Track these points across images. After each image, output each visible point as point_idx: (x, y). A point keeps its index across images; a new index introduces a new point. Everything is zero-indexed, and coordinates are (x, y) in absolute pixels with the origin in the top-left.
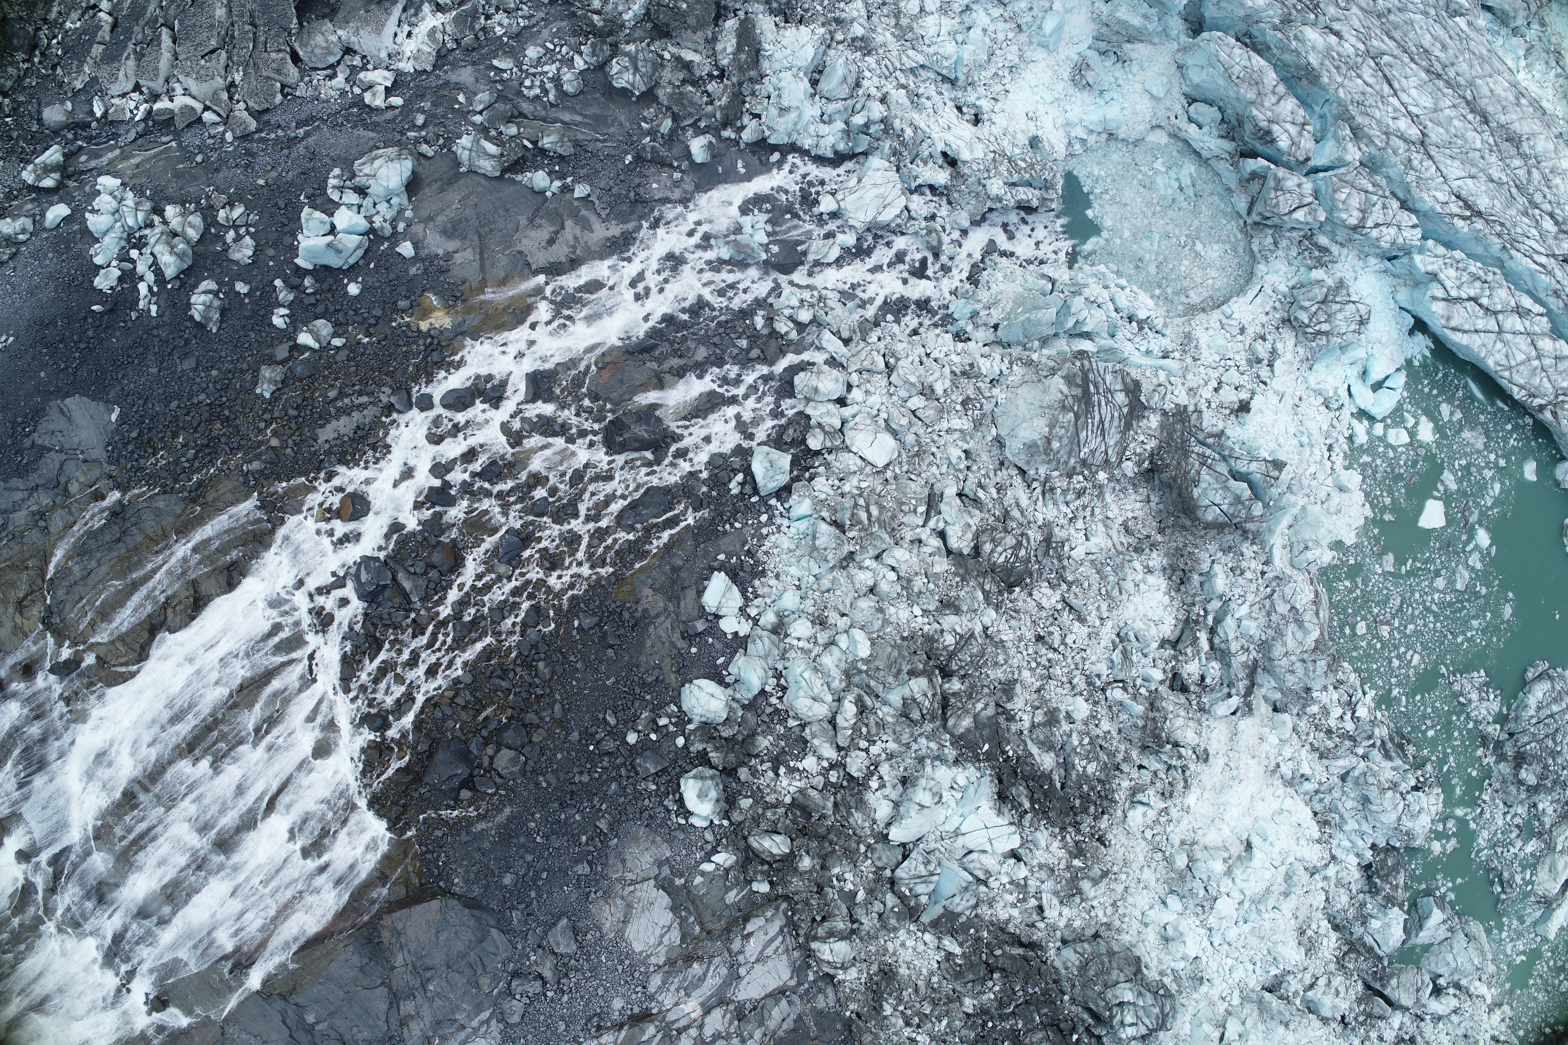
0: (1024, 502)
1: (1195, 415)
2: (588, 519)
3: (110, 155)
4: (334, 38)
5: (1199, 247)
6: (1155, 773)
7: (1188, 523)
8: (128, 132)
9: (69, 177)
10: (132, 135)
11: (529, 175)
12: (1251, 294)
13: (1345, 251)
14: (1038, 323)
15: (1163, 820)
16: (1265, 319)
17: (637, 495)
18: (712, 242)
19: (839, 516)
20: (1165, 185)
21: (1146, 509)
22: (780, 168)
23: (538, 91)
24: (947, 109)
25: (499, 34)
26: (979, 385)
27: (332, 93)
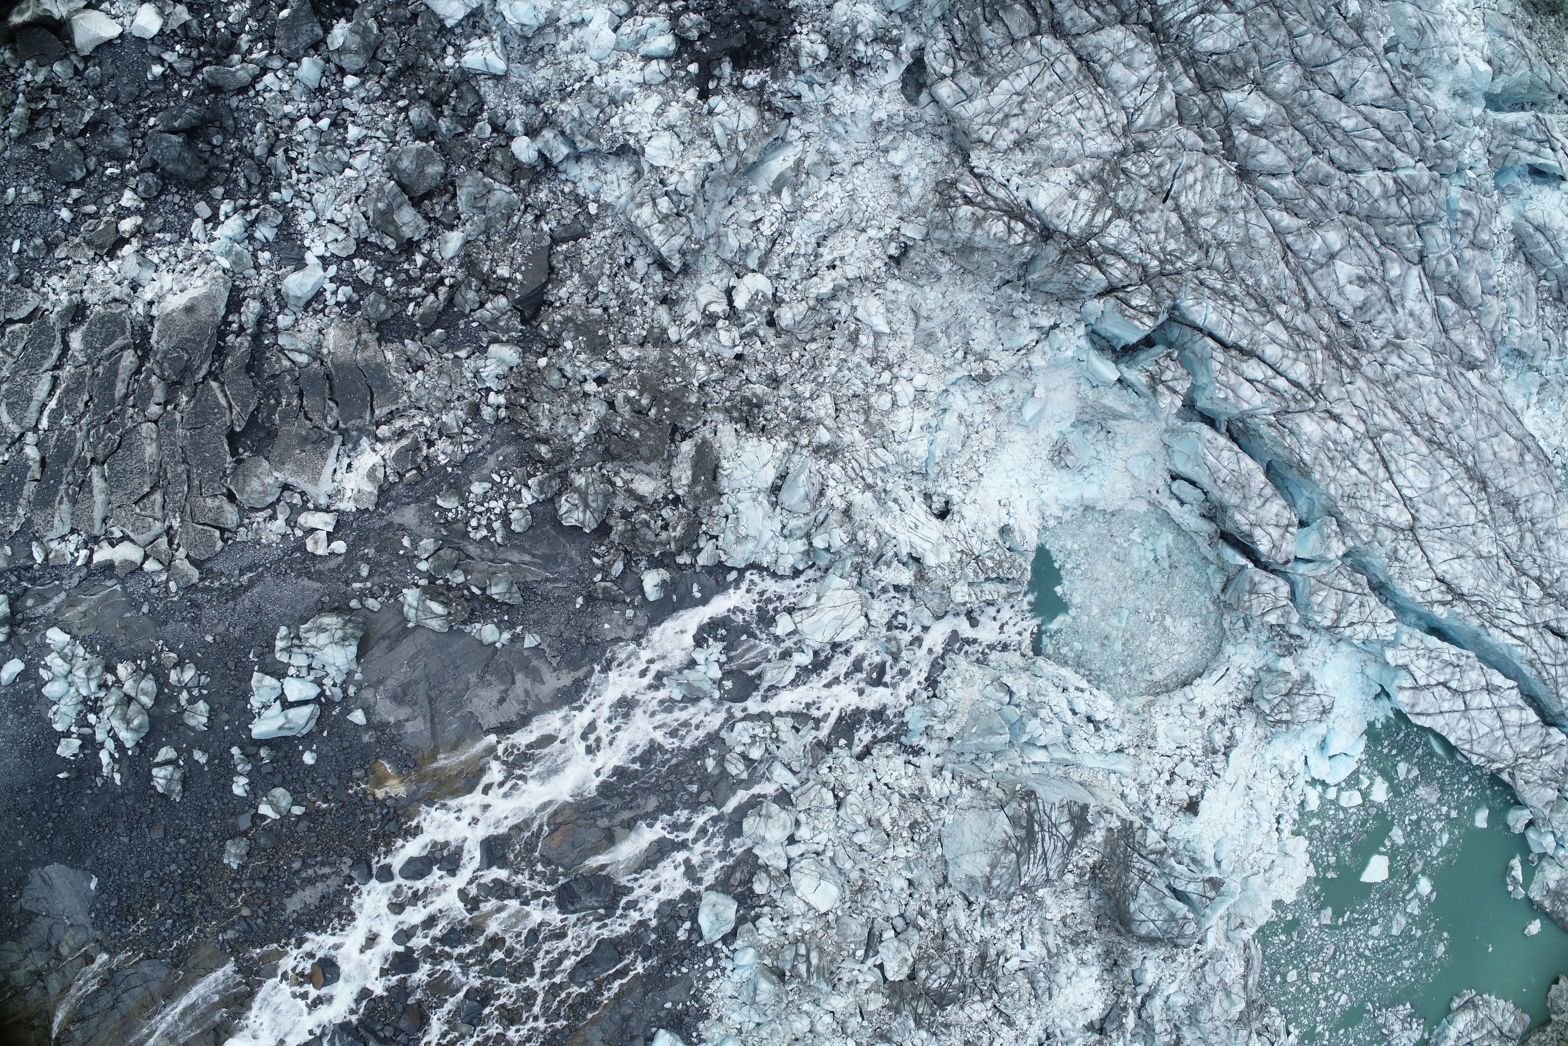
0: (963, 921)
1: (1140, 832)
2: (543, 976)
3: (56, 600)
4: (270, 480)
5: (1168, 621)
7: (1122, 930)
8: (71, 576)
9: (19, 625)
10: (75, 580)
11: (478, 626)
12: (1216, 676)
13: (1316, 637)
16: (1226, 700)
17: (588, 951)
19: (780, 964)
20: (1140, 557)
21: (1086, 906)
22: (737, 587)
23: (484, 532)
24: (915, 506)
25: (443, 462)
26: (929, 807)
27: (273, 537)
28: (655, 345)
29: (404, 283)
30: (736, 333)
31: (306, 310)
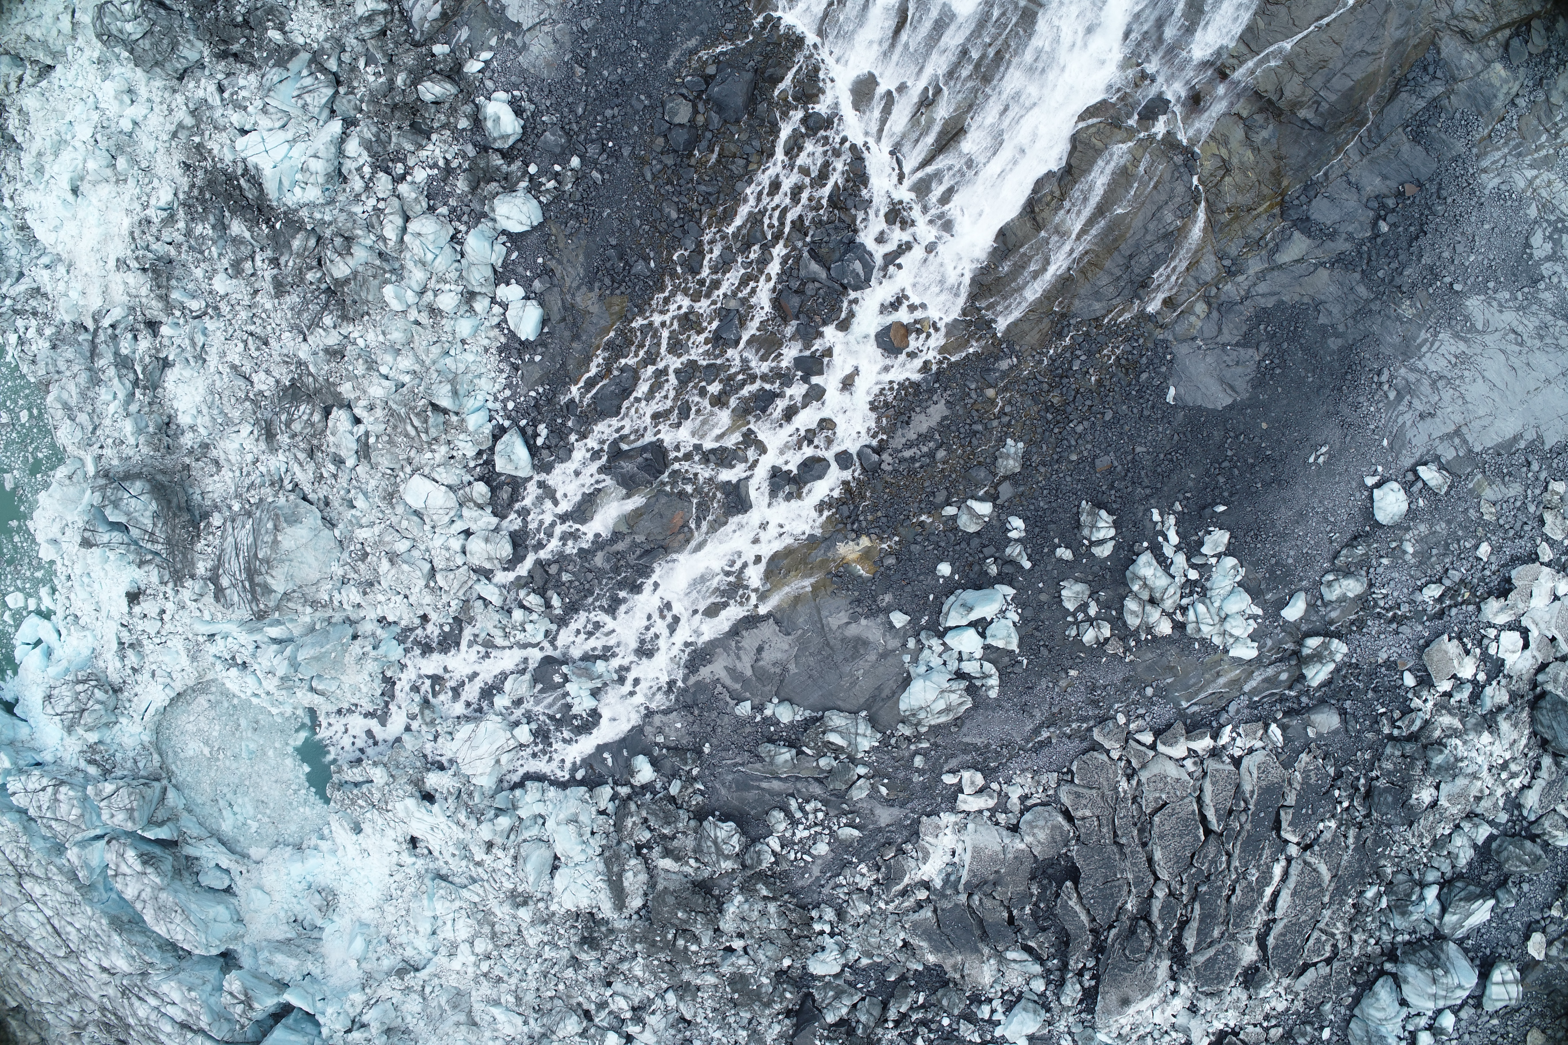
0: (296, 468)
1: (166, 579)
3: (1254, 684)
4: (1028, 839)
6: (158, 239)
7: (159, 477)
8: (1239, 713)
9: (1293, 653)
10: (1233, 709)
11: (798, 718)
12: (153, 710)
13: (74, 763)
14: (313, 645)
15: (145, 198)
16: (137, 690)
17: (626, 404)
18: (615, 677)
19: (441, 418)
21: (203, 486)
22: (574, 764)
23: (808, 808)
24: (438, 849)
25: (862, 865)
26: (356, 576)
27: (1018, 780)
28: (688, 983)
29: (932, 1021)
30: (613, 1007)
31: (1021, 993)
